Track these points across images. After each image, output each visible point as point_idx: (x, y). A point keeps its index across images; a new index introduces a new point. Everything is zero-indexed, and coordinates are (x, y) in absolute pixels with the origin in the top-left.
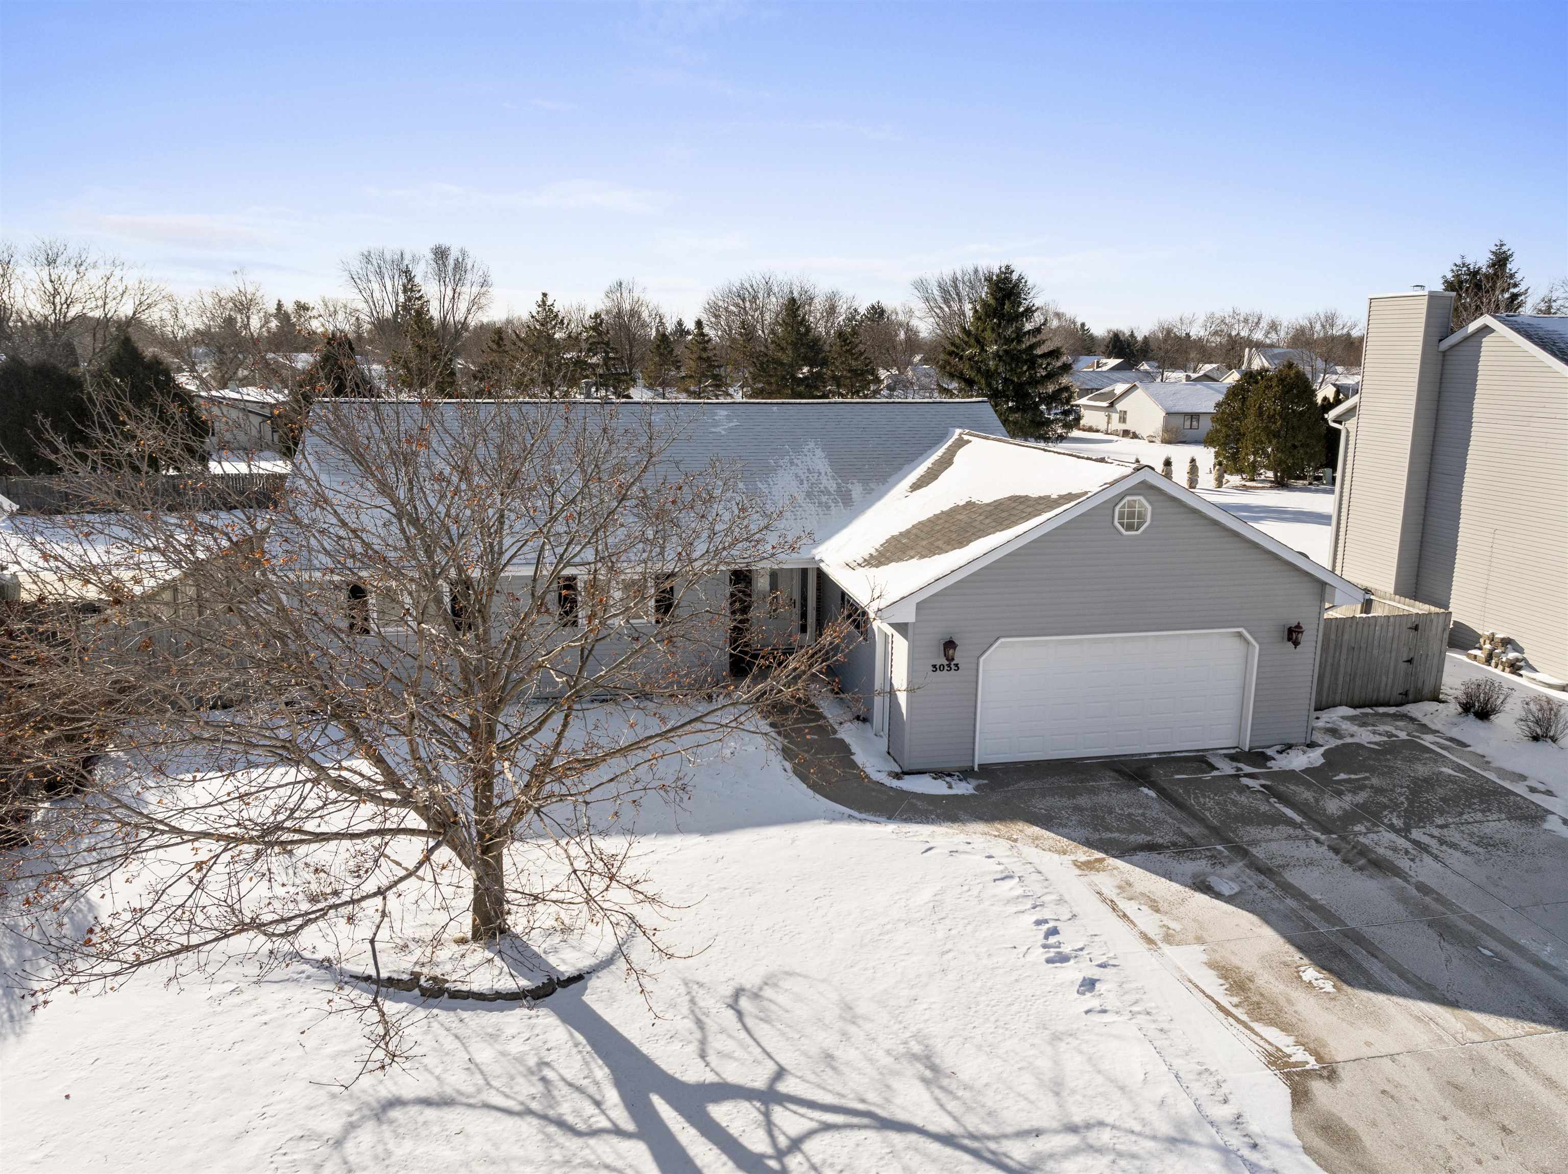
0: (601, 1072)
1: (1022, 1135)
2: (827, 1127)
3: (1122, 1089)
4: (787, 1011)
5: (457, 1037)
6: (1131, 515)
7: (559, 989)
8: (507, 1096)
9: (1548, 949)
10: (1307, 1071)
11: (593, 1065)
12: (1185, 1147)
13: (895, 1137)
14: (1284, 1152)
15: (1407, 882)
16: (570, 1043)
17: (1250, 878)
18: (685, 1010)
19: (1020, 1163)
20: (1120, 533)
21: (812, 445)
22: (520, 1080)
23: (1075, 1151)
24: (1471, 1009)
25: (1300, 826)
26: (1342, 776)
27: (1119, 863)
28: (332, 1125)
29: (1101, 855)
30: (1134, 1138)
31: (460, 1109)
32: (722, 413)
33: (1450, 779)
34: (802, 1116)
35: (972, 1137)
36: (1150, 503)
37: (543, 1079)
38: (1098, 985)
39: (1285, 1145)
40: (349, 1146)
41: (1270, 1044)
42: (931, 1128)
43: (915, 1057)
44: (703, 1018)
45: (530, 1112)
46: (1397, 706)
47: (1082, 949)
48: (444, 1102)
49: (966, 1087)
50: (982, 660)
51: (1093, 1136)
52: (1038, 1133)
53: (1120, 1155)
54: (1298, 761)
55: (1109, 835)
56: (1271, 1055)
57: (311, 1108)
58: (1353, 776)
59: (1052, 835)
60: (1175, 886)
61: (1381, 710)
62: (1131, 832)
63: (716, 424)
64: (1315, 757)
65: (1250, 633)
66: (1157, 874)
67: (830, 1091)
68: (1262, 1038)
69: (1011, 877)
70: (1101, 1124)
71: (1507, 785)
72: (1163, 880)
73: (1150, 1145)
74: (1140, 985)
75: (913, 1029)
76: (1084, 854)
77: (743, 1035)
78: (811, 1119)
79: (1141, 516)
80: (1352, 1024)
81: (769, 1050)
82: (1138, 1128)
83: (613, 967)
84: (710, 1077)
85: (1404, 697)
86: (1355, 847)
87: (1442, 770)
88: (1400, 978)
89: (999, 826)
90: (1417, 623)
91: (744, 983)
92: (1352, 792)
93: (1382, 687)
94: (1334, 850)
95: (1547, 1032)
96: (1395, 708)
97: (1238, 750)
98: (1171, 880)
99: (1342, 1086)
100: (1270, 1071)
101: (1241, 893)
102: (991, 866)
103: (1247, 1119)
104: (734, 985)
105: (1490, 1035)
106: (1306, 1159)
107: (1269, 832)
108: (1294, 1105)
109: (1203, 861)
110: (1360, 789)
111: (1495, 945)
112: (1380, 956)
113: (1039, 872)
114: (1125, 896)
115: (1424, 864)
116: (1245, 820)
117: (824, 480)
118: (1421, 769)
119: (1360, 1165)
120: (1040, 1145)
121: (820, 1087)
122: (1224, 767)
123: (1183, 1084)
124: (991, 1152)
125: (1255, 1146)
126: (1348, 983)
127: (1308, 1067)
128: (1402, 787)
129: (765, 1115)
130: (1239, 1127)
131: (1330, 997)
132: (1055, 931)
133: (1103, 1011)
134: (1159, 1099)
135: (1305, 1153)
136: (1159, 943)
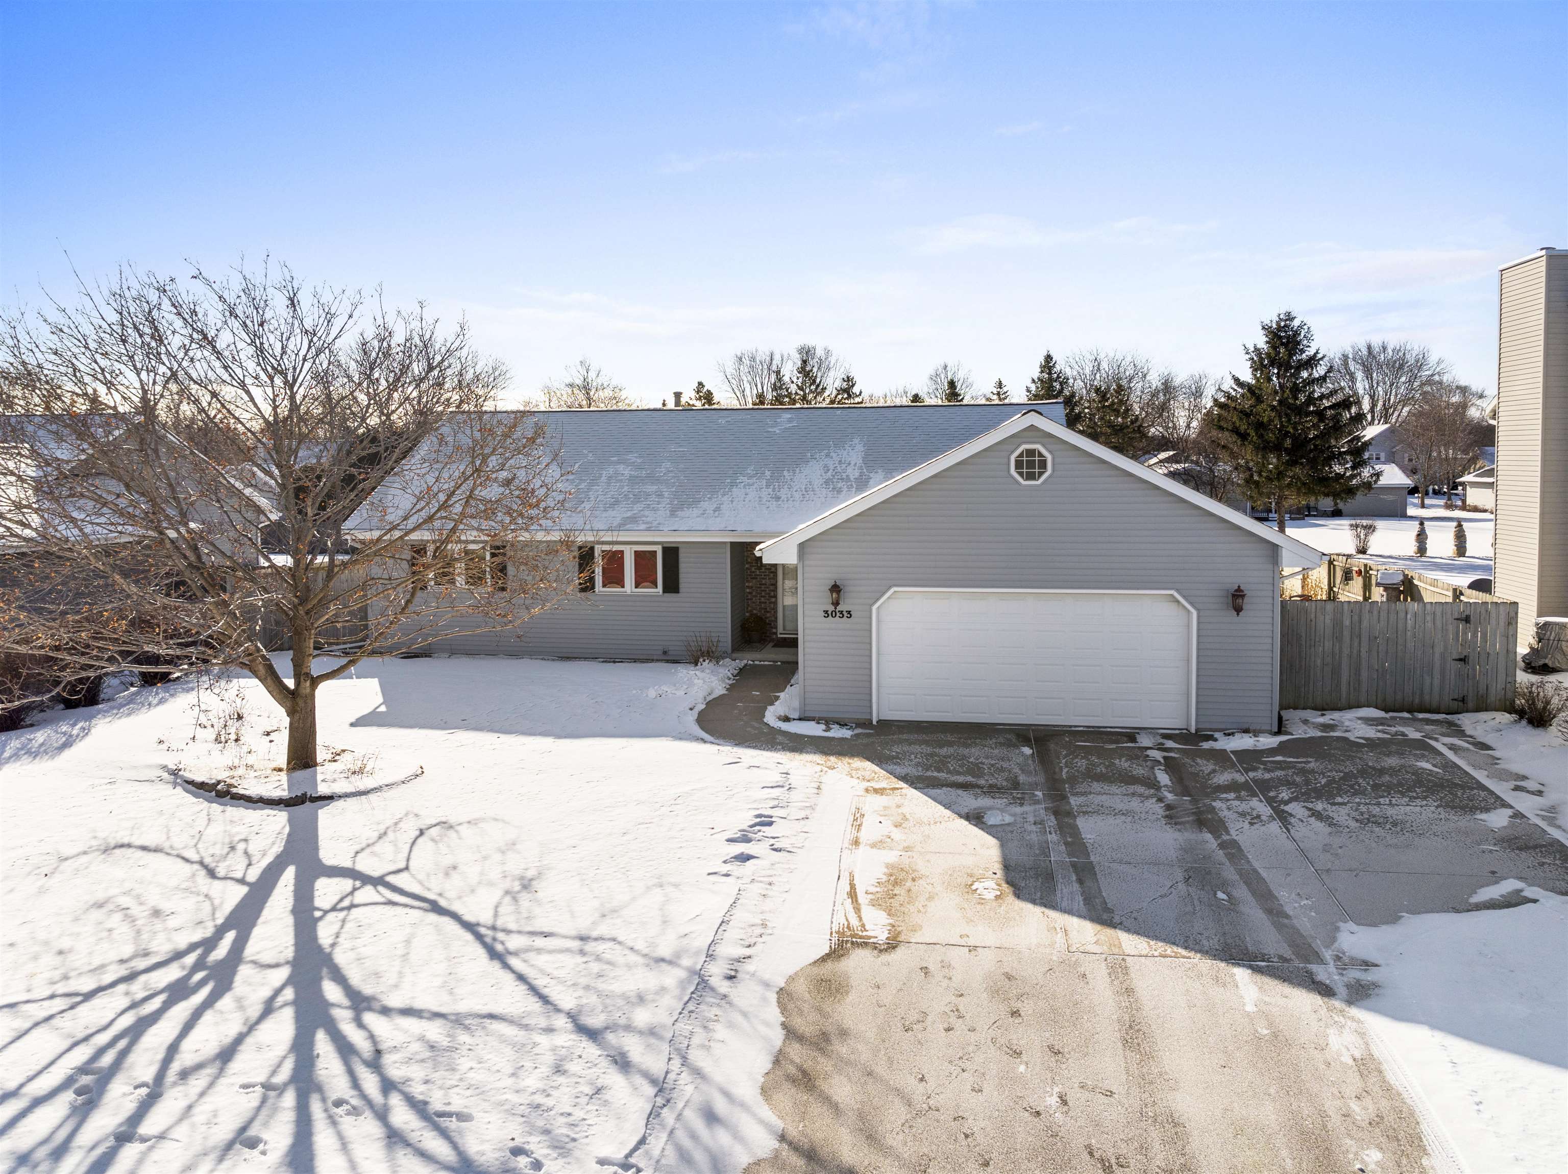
1: (535, 934)
2: (391, 903)
3: (665, 922)
4: (461, 839)
6: (1031, 465)
7: (308, 803)
9: (1306, 903)
12: (665, 966)
13: (433, 917)
14: (759, 989)
15: (1218, 838)
17: (1035, 816)
18: (382, 827)
19: (506, 949)
20: (1019, 484)
21: (856, 441)
23: (564, 951)
25: (1159, 788)
26: (1279, 758)
27: (912, 792)
29: (905, 786)
30: (627, 952)
31: (160, 856)
32: (787, 416)
34: (380, 894)
35: (494, 928)
36: (1050, 452)
37: (233, 848)
38: (751, 861)
39: (767, 984)
40: (70, 862)
41: (860, 920)
42: (468, 917)
43: (522, 878)
44: (390, 834)
45: (201, 862)
46: (1446, 713)
47: (774, 838)
49: (534, 900)
50: (874, 608)
51: (590, 947)
52: (546, 935)
53: (599, 959)
54: (1242, 743)
56: (848, 927)
58: (1291, 760)
60: (948, 813)
62: (961, 774)
63: (776, 424)
65: (1184, 597)
67: (423, 885)
68: (859, 916)
69: (783, 787)
70: (613, 939)
71: (1489, 783)
72: (940, 807)
73: (635, 959)
74: (793, 866)
75: (546, 862)
76: (887, 782)
77: (407, 846)
78: (385, 897)
79: (1042, 465)
80: (970, 921)
81: (413, 857)
82: (640, 945)
84: (347, 864)
85: (1461, 704)
86: (1197, 808)
87: (1418, 764)
88: (1085, 900)
89: (833, 759)
90: (1467, 613)
91: (452, 820)
92: (1269, 771)
93: (1427, 689)
94: (1169, 807)
95: (1189, 958)
96: (1444, 716)
97: (1185, 731)
98: (947, 808)
99: (885, 957)
100: (829, 937)
101: (1009, 824)
102: (776, 778)
103: (754, 961)
104: (444, 819)
105: (1116, 951)
106: (773, 997)
107: (1114, 789)
108: (815, 962)
109: (1005, 800)
110: (1282, 769)
111: (1242, 892)
112: (1089, 883)
113: (819, 788)
114: (882, 813)
115: (1263, 828)
116: (1100, 778)
117: (850, 470)
118: (1392, 761)
119: (819, 1010)
120: (540, 942)
121: (420, 883)
122: (1145, 741)
123: (722, 928)
124: (494, 939)
125: (731, 978)
126: (1018, 896)
127: (872, 940)
128: (1341, 772)
129: (355, 889)
130: (736, 964)
131: (982, 901)
132: (770, 824)
133: (727, 875)
134: (685, 933)
135: (778, 993)
136: (862, 846)
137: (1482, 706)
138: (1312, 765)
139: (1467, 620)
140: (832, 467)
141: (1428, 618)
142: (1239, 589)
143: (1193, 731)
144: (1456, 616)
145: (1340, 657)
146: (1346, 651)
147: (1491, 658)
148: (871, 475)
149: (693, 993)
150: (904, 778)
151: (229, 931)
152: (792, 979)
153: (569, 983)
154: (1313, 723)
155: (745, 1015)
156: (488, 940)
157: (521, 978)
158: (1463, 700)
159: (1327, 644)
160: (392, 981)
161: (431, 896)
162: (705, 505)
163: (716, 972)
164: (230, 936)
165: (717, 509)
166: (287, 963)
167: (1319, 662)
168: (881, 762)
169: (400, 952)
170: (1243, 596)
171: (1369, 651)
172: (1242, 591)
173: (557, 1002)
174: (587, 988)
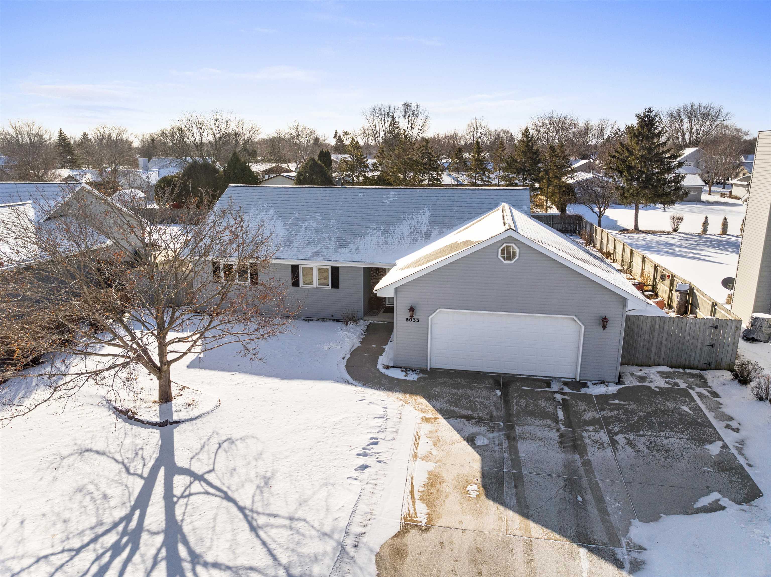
0: (156, 455)
1: (269, 515)
2: (207, 493)
3: (327, 510)
4: (237, 450)
5: (125, 434)
7: (169, 425)
8: (121, 456)
9: (617, 505)
10: (417, 525)
11: (156, 453)
12: (327, 538)
13: (225, 503)
14: (368, 552)
15: (582, 458)
16: (156, 444)
17: (499, 440)
18: (202, 442)
19: (258, 525)
20: (503, 262)
21: (426, 209)
22: (130, 452)
23: (284, 526)
24: (534, 521)
25: (558, 422)
26: (616, 401)
27: (443, 421)
28: (65, 452)
29: (440, 416)
30: (310, 528)
31: (104, 457)
33: (682, 413)
34: (202, 487)
35: (252, 511)
36: (518, 248)
37: (137, 454)
38: (367, 469)
39: (371, 550)
40: (65, 461)
41: (415, 510)
42: (241, 503)
43: (265, 477)
44: (206, 446)
45: (123, 463)
46: (700, 370)
47: (378, 453)
48: (103, 453)
49: (270, 493)
50: (430, 318)
51: (296, 524)
52: (275, 516)
53: (298, 533)
54: (600, 390)
55: (455, 409)
56: (409, 515)
57: (65, 446)
58: (622, 403)
59: (427, 403)
60: (458, 436)
61: (688, 371)
62: (466, 409)
63: (387, 198)
64: (613, 389)
65: (579, 319)
66: (456, 429)
67: (221, 481)
68: (414, 508)
69: (383, 418)
70: (305, 520)
71: (714, 422)
72: (456, 432)
73: (314, 533)
74: (386, 473)
75: (275, 467)
76: (432, 413)
77: (214, 455)
78: (204, 489)
79: (514, 253)
80: (464, 513)
81: (216, 462)
82: (316, 525)
84: (187, 466)
86: (575, 437)
87: (683, 407)
88: (517, 499)
89: (407, 396)
90: (716, 324)
91: (234, 437)
92: (611, 410)
93: (692, 358)
94: (562, 436)
95: (560, 541)
96: (699, 371)
97: (574, 380)
98: (459, 433)
99: (425, 535)
100: (400, 521)
101: (486, 445)
102: (380, 412)
103: (366, 535)
104: (229, 436)
105: (528, 534)
106: (374, 558)
107: (537, 422)
108: (393, 537)
109: (486, 428)
110: (617, 409)
111: (589, 496)
112: (520, 488)
113: (400, 418)
114: (428, 436)
115: (604, 451)
116: (532, 414)
117: (422, 227)
118: (670, 405)
119: (393, 567)
120: (273, 521)
121: (220, 479)
122: (555, 387)
123: (353, 515)
124: (252, 518)
125: (356, 546)
126: (487, 496)
127: (419, 524)
128: (645, 412)
129: (191, 483)
130: (358, 537)
131: (470, 499)
132: (376, 443)
133: (356, 479)
134: (336, 517)
135: (376, 555)
136: (418, 459)
137: (718, 367)
138: (632, 407)
139: (716, 327)
140: (413, 225)
141: (697, 326)
142: (605, 318)
143: (578, 380)
144: (711, 325)
145: (652, 343)
146: (656, 339)
147: (725, 345)
148: (433, 230)
149: (338, 556)
150: (440, 411)
151: (137, 510)
152: (382, 547)
153: (285, 547)
154: (636, 376)
155: (361, 569)
156: (250, 518)
157: (264, 544)
158: (709, 364)
159: (646, 336)
160: (208, 545)
161: (225, 489)
162: (351, 246)
163: (350, 541)
164: (137, 513)
165: (357, 249)
166: (163, 531)
167: (642, 344)
168: (430, 399)
169: (211, 525)
171: (667, 340)
172: (607, 319)
173: (280, 559)
174: (293, 550)
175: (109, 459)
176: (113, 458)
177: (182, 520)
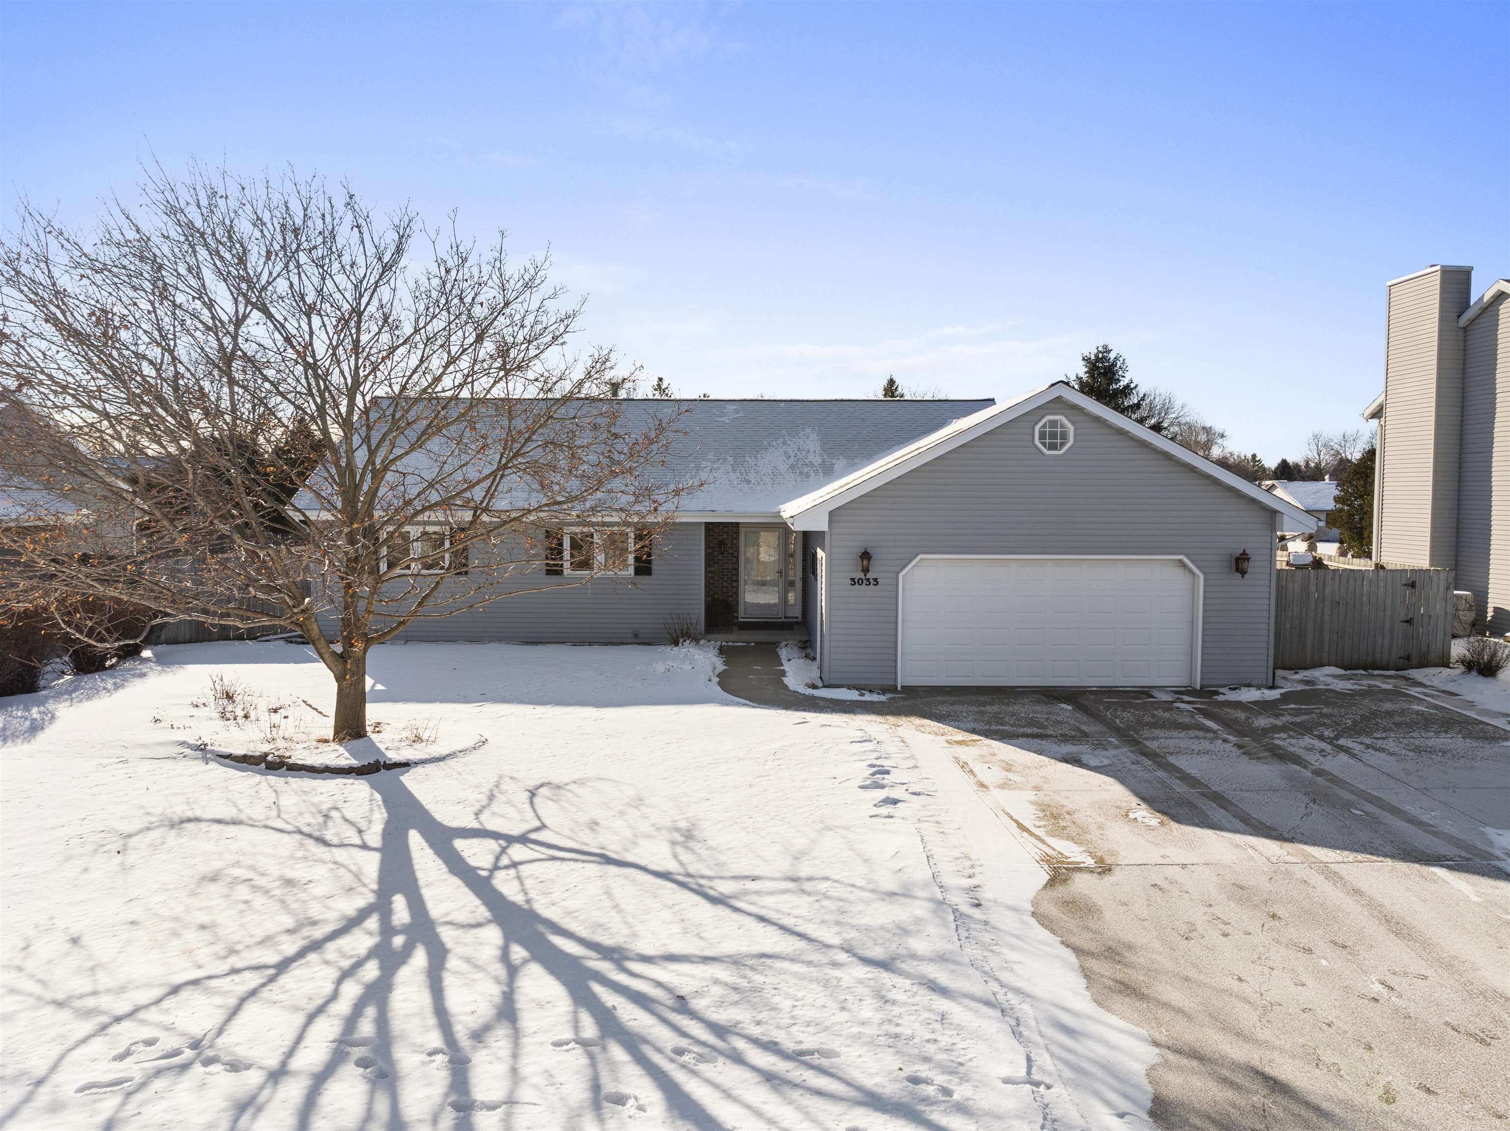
0: (380, 816)
1: (739, 878)
2: (554, 859)
3: (866, 861)
4: (579, 797)
5: (275, 791)
6: (1053, 435)
7: (383, 770)
8: (288, 823)
9: (1435, 814)
10: (1079, 868)
11: (377, 811)
12: (902, 899)
13: (613, 870)
14: (1011, 913)
15: (1305, 767)
16: (367, 799)
17: (1127, 758)
18: (485, 790)
19: (721, 894)
20: (1043, 454)
21: (808, 431)
22: (307, 815)
23: (784, 892)
24: (1306, 844)
25: (1215, 732)
26: (1292, 706)
27: (994, 743)
29: (980, 738)
30: (851, 889)
31: (243, 827)
32: (733, 408)
33: (1419, 713)
34: (537, 851)
35: (689, 875)
36: (1072, 423)
37: (327, 816)
38: (900, 803)
39: (1015, 909)
40: (136, 838)
41: (1054, 850)
42: (652, 867)
43: (677, 830)
44: (498, 795)
45: (300, 832)
46: (1399, 669)
47: (904, 784)
48: (234, 822)
49: (709, 848)
50: (901, 575)
52: (755, 879)
53: (827, 897)
54: (1251, 695)
55: (1001, 728)
56: (1048, 855)
57: (123, 818)
58: (1303, 707)
60: (1042, 759)
62: (1024, 727)
63: (724, 415)
64: (1271, 695)
65: (1192, 561)
66: (1029, 750)
67: (577, 841)
68: (1049, 846)
69: (870, 741)
70: (825, 879)
71: (1483, 718)
72: (1032, 754)
73: (865, 895)
74: (946, 808)
75: (690, 814)
76: (961, 735)
77: (527, 807)
78: (543, 854)
79: (1064, 436)
80: (1157, 845)
81: (541, 815)
82: (859, 882)
83: (441, 763)
84: (474, 825)
85: (1406, 661)
86: (1264, 746)
87: (1412, 707)
88: (1241, 822)
89: (890, 718)
90: (1413, 579)
91: (555, 781)
92: (1294, 716)
93: (1378, 648)
94: (1239, 746)
99: (1110, 879)
100: (1037, 865)
101: (1110, 765)
102: (856, 734)
103: (985, 889)
104: (545, 781)
105: (1312, 860)
106: (1031, 920)
107: (1176, 734)
108: (1045, 887)
109: (1087, 746)
110: (1304, 714)
111: (1371, 809)
112: (1231, 808)
113: (903, 742)
114: (982, 760)
115: (1336, 759)
118: (1389, 706)
119: (1086, 928)
120: (751, 885)
121: (570, 838)
122: (1162, 696)
123: (932, 863)
124: (700, 886)
125: (978, 905)
126: (1179, 822)
127: (1081, 865)
128: (1355, 715)
129: (504, 848)
130: (971, 893)
131: (1150, 828)
132: (887, 772)
133: (889, 817)
134: (899, 868)
135: (1032, 916)
136: (991, 788)
137: (1424, 663)
138: (1326, 710)
139: (1413, 585)
140: (792, 454)
141: (1381, 584)
142: (1244, 553)
143: (1198, 688)
144: (1404, 582)
145: (1306, 621)
149: (955, 921)
151: (392, 894)
152: (1035, 903)
153: (817, 921)
155: (1018, 937)
156: (694, 887)
157: (762, 919)
158: (1408, 658)
159: (1295, 608)
160: (625, 932)
161: (594, 850)
163: (958, 899)
164: (399, 899)
166: (490, 922)
168: (939, 720)
169: (607, 904)
170: (1248, 559)
171: (1331, 615)
172: (1247, 555)
173: (820, 939)
174: (838, 923)
175: (256, 829)
176: (266, 827)
177: (528, 901)
